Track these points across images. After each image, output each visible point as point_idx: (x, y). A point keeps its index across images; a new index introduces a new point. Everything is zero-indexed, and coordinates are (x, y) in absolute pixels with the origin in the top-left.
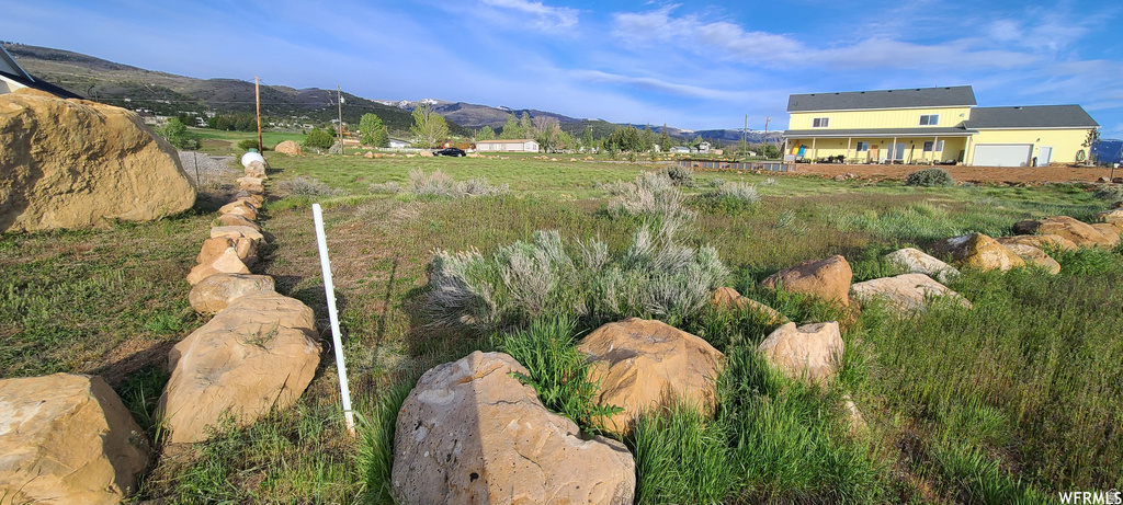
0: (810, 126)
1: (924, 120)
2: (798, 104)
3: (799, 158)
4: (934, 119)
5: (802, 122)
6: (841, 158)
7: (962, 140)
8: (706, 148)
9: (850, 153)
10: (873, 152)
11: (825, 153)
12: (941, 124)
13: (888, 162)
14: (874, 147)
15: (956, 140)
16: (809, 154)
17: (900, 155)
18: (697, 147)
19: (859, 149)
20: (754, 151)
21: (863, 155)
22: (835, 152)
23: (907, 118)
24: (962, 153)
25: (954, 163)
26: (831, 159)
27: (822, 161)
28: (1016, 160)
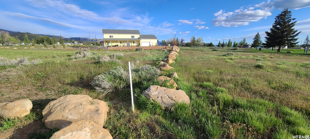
0: (109, 38)
1: (132, 37)
2: (105, 32)
3: (108, 46)
4: (134, 37)
5: (107, 36)
6: (117, 45)
7: (139, 41)
8: (76, 43)
9: (119, 44)
10: (124, 44)
11: (114, 44)
12: (135, 38)
13: (127, 46)
14: (124, 43)
15: (138, 41)
16: (110, 44)
17: (129, 44)
18: (73, 42)
19: (121, 43)
20: (92, 43)
21: (122, 44)
22: (116, 44)
23: (129, 36)
24: (140, 44)
25: (139, 46)
26: (115, 46)
27: (113, 46)
28: (148, 45)
